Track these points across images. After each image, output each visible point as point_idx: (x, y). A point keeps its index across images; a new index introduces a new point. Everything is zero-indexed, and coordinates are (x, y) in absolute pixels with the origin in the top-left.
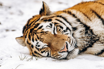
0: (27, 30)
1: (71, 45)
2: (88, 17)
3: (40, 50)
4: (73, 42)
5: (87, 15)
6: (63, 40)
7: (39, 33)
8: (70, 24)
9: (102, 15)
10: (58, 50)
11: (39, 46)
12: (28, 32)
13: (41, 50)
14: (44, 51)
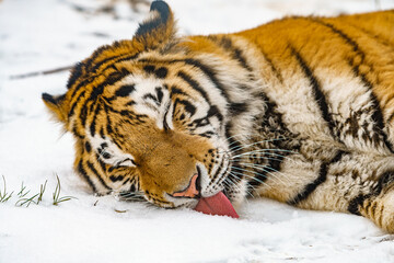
0: (82, 84)
1: (213, 181)
2: (274, 69)
3: (108, 168)
4: (222, 172)
5: (275, 59)
6: (191, 156)
7: (116, 112)
8: (224, 92)
9: (317, 65)
10: (167, 187)
11: (107, 156)
12: (83, 94)
13: (111, 170)
14: (120, 178)
